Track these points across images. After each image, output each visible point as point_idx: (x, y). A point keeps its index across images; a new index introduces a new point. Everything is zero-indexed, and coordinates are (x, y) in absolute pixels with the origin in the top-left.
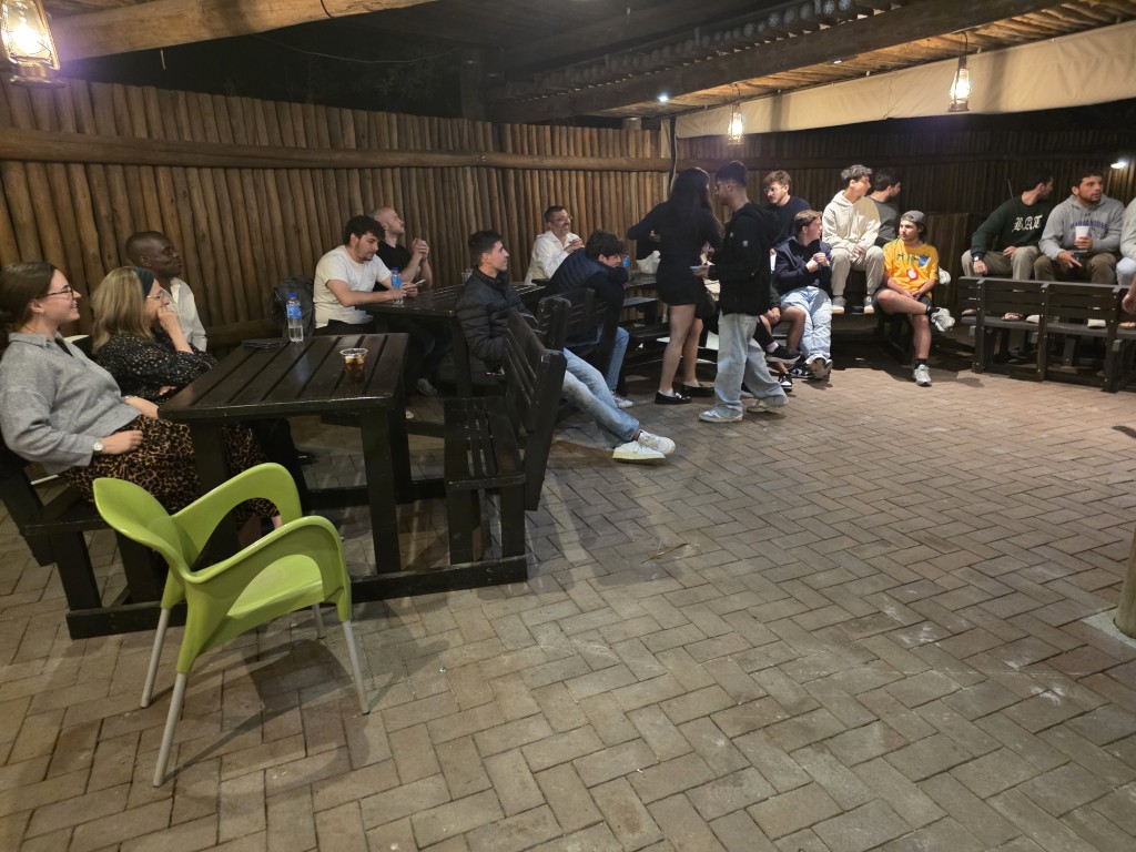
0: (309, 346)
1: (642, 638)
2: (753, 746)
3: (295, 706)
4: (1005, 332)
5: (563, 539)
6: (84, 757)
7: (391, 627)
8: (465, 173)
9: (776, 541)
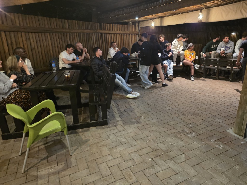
0: (57, 73)
1: (133, 137)
2: (157, 160)
3: (55, 154)
4: (210, 69)
5: (115, 115)
6: (6, 167)
7: (77, 136)
8: (93, 34)
9: (161, 115)
